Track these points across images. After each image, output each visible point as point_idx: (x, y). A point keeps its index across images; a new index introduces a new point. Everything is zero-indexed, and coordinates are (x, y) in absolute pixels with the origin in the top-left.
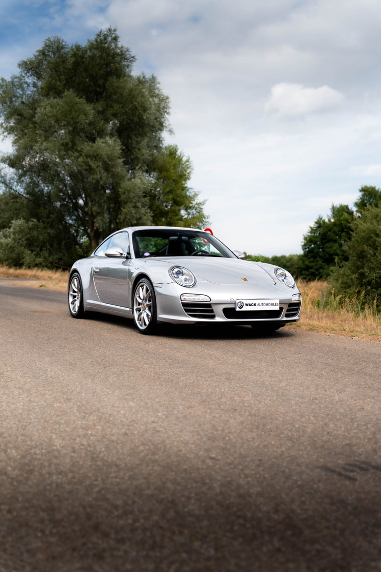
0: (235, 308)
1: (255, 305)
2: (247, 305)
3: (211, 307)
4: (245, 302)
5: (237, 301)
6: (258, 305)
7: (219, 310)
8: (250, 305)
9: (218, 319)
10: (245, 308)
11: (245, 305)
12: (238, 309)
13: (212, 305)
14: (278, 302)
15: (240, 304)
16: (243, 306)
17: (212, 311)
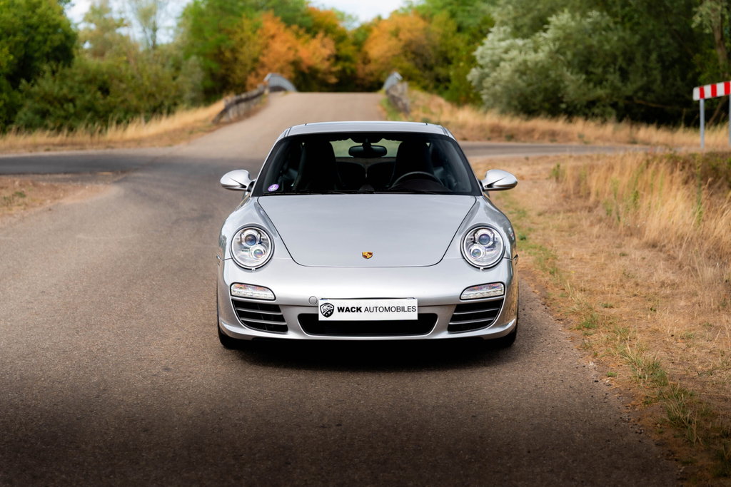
0: (317, 315)
1: (359, 309)
2: (341, 310)
3: (279, 311)
4: (337, 304)
5: (321, 303)
6: (366, 309)
7: (292, 316)
8: (348, 310)
9: (291, 335)
10: (337, 316)
11: (336, 310)
12: (322, 318)
13: (280, 307)
14: (415, 303)
15: (325, 307)
16: (332, 312)
17: (281, 318)
